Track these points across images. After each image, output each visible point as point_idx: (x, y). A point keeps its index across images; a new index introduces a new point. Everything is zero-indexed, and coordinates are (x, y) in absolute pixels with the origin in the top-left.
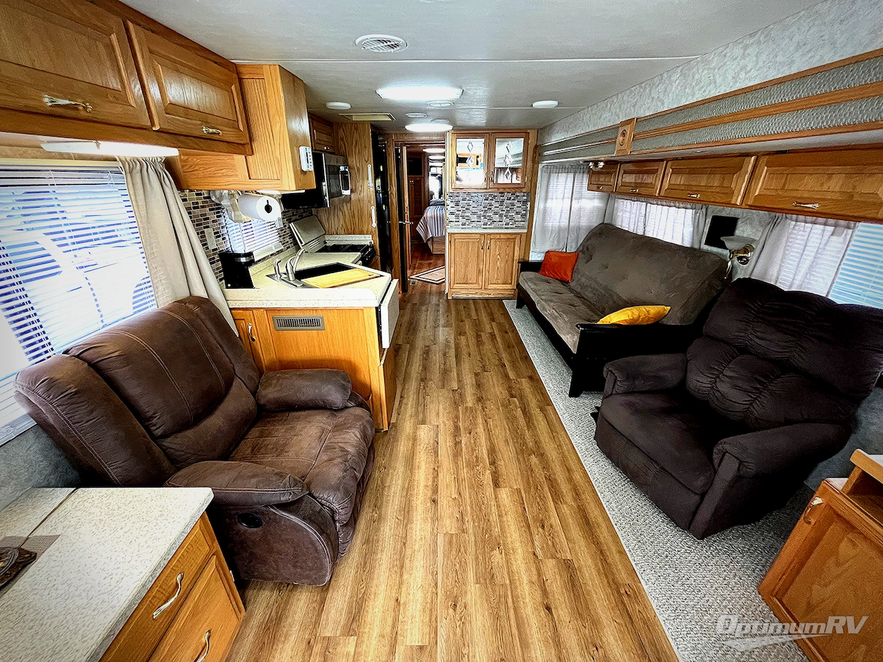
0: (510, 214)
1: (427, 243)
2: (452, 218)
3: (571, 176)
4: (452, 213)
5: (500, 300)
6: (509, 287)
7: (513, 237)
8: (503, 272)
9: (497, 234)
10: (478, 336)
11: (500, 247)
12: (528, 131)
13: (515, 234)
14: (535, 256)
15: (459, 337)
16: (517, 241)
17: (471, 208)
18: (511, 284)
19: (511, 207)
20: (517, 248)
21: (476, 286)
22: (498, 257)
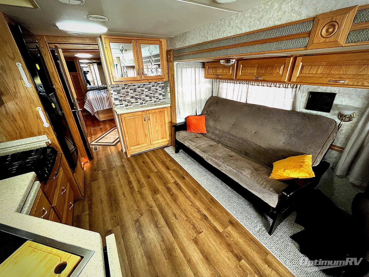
0: (156, 95)
1: (94, 115)
2: (117, 102)
3: (193, 69)
4: (116, 99)
5: (162, 148)
6: (165, 140)
7: (163, 110)
8: (160, 132)
9: (153, 109)
10: (169, 190)
11: (156, 118)
12: (161, 40)
13: (164, 108)
14: (180, 120)
15: (156, 196)
16: (166, 112)
17: (129, 94)
18: (166, 138)
19: (156, 91)
20: (166, 117)
21: (146, 145)
22: (156, 123)
